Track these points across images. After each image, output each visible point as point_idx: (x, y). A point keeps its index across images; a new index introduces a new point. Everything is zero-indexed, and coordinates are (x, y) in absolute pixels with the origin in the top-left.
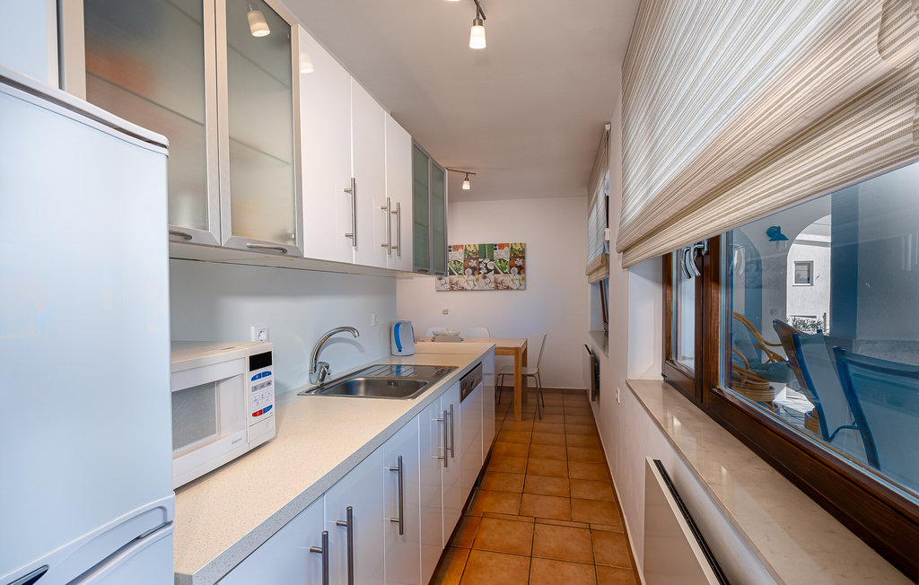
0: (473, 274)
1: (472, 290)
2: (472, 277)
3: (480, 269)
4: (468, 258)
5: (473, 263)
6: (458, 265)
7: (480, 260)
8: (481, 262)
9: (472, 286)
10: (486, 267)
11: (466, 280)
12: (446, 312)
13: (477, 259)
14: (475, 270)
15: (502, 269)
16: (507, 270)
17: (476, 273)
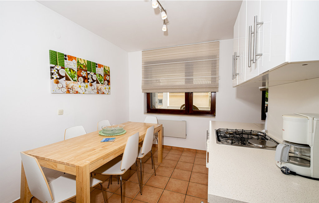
0: (84, 82)
1: (83, 94)
2: (83, 84)
3: (88, 79)
4: (80, 69)
5: (84, 74)
6: (72, 73)
7: (88, 72)
8: (88, 74)
9: (84, 91)
10: (92, 78)
11: (79, 85)
12: (61, 113)
13: (86, 71)
14: (85, 79)
15: (101, 81)
16: (103, 82)
17: (86, 81)
